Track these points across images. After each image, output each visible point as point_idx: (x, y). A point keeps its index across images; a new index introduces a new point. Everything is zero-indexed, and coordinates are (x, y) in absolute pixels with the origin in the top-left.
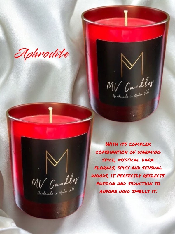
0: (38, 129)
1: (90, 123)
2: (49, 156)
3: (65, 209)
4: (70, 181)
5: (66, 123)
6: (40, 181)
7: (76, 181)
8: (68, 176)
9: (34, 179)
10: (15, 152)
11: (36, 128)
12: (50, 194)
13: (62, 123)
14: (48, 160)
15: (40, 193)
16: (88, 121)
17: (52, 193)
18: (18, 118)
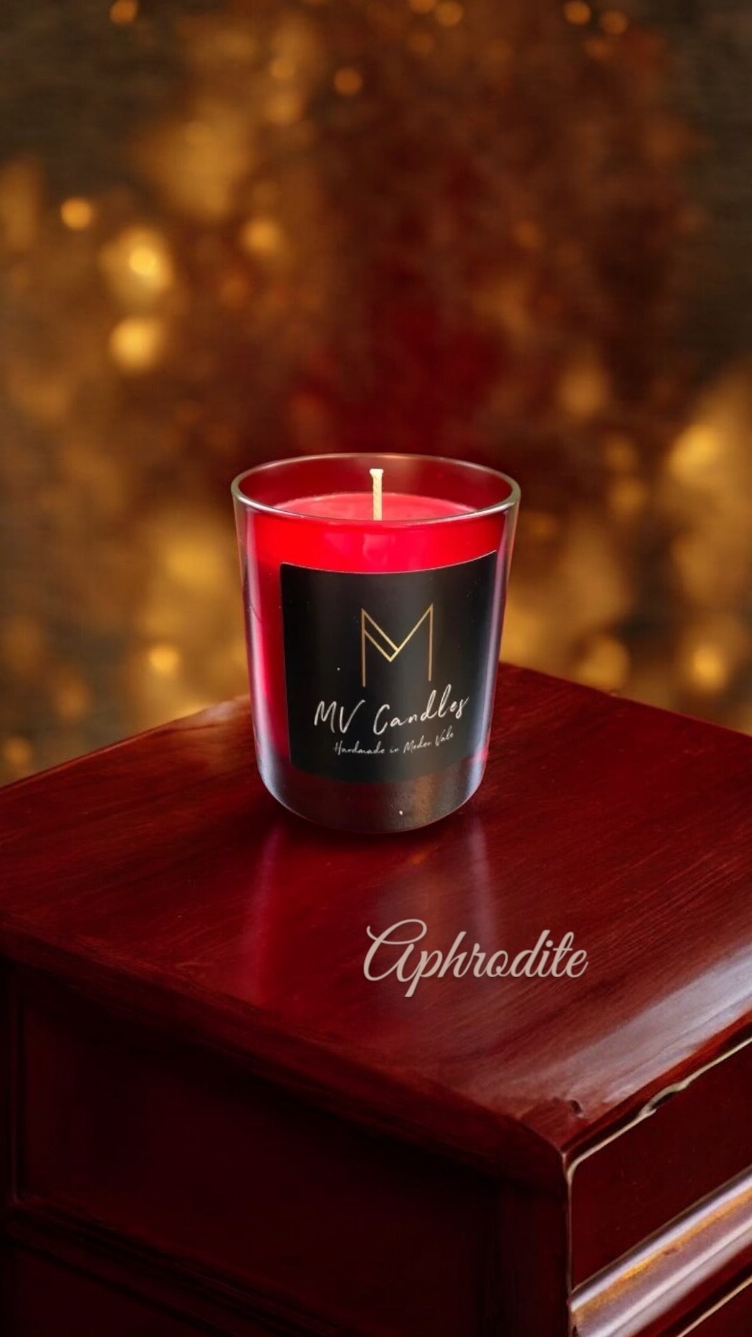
0: (336, 540)
1: (506, 520)
2: (370, 628)
3: (423, 801)
4: (441, 708)
5: (427, 520)
6: (342, 709)
7: (460, 710)
8: (434, 692)
9: (322, 703)
10: (259, 615)
11: (330, 536)
12: (376, 751)
13: (413, 521)
14: (367, 639)
15: (343, 747)
16: (500, 514)
17: (380, 749)
18: (271, 503)
